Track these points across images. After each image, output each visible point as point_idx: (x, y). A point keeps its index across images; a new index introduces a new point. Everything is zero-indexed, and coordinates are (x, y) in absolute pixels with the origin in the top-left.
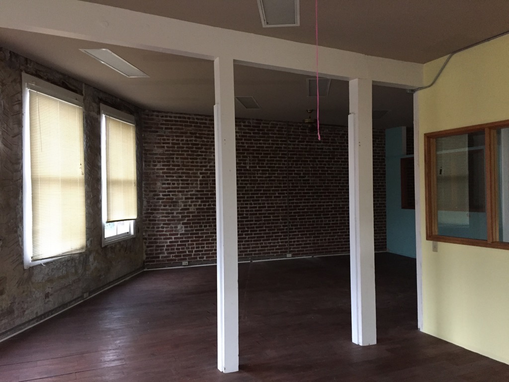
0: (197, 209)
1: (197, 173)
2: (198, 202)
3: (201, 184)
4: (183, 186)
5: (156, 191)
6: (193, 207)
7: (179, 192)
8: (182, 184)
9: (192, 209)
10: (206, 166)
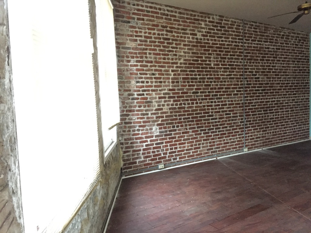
0: (170, 109)
1: (168, 71)
2: (170, 101)
3: (173, 82)
4: (156, 84)
5: (130, 90)
6: (166, 107)
7: (153, 91)
8: (156, 82)
9: (166, 109)
10: (177, 63)
